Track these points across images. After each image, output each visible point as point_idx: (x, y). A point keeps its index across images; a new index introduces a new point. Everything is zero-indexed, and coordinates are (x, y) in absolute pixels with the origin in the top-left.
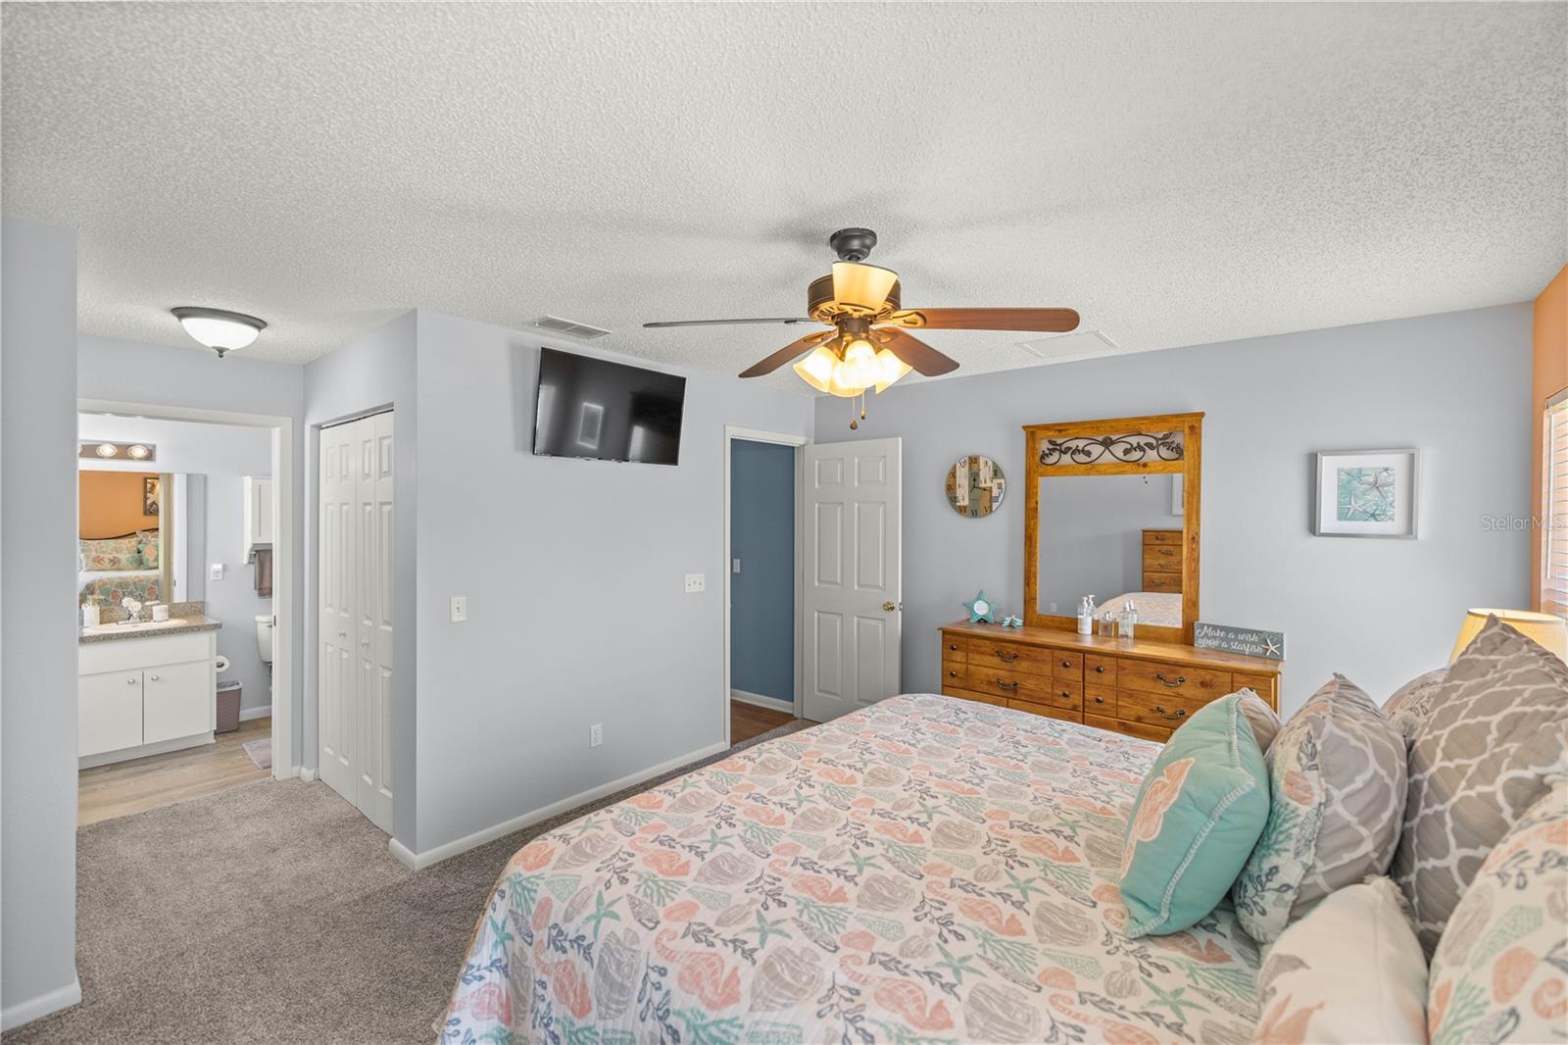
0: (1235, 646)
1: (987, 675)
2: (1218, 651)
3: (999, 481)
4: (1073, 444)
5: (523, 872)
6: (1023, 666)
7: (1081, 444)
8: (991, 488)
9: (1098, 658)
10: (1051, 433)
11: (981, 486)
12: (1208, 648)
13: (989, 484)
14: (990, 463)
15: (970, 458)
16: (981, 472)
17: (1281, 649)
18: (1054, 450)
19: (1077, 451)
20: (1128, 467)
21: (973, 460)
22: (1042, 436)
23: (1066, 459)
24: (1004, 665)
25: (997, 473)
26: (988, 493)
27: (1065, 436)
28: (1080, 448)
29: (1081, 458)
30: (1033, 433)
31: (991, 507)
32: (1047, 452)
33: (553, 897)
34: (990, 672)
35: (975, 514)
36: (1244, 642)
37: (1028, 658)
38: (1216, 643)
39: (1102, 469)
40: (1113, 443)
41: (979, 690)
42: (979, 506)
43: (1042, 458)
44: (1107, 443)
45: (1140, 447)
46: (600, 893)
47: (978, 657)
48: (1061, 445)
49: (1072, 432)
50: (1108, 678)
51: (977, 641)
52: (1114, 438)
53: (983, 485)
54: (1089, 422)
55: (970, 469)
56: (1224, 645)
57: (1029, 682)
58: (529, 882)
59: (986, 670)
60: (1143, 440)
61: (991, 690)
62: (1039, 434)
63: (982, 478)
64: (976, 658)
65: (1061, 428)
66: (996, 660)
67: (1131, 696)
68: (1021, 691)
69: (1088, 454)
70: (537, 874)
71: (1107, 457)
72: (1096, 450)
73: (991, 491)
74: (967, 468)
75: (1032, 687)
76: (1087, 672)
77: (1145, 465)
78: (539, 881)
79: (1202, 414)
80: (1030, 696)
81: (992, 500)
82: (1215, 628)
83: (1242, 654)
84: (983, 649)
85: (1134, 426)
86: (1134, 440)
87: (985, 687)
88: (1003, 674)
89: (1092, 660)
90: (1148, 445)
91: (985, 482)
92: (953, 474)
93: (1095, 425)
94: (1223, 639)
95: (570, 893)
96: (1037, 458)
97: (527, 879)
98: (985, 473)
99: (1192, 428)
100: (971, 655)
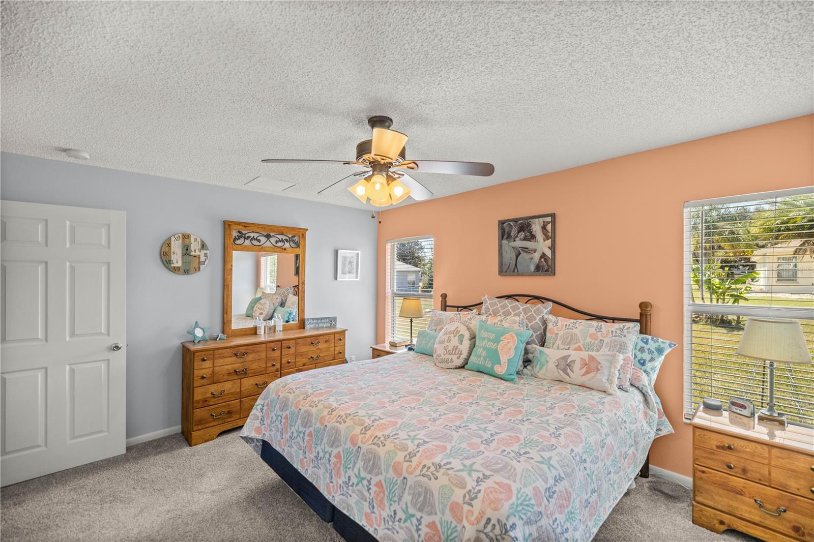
0: (321, 325)
1: (228, 370)
2: (315, 328)
3: (205, 252)
4: (252, 235)
5: (511, 502)
6: (250, 357)
7: (256, 235)
8: (199, 255)
9: (287, 342)
10: (240, 227)
11: (191, 254)
12: (311, 328)
13: (197, 253)
14: (199, 240)
15: (183, 235)
16: (192, 245)
17: (336, 323)
18: (241, 237)
19: (253, 239)
20: (278, 249)
21: (186, 237)
22: (234, 228)
23: (247, 242)
24: (239, 360)
25: (203, 246)
26: (197, 259)
27: (247, 230)
28: (255, 237)
29: (255, 242)
30: (229, 225)
31: (199, 268)
32: (237, 237)
33: (534, 485)
34: (229, 367)
35: (187, 272)
36: (324, 323)
37: (253, 351)
38: (314, 325)
39: (266, 249)
40: (271, 237)
41: (222, 381)
42: (190, 265)
43: (234, 240)
44: (268, 237)
45: (282, 241)
46: (535, 462)
47: (221, 360)
48: (245, 234)
49: (252, 228)
50: (292, 350)
51: (220, 351)
52: (272, 234)
53: (193, 253)
54: (262, 225)
55: (183, 242)
56: (317, 326)
57: (254, 365)
58: (521, 498)
59: (226, 367)
60: (284, 238)
61: (231, 378)
62: (233, 227)
63: (192, 249)
64: (219, 362)
65: (246, 225)
66: (234, 358)
67: (301, 355)
68: (248, 372)
69: (259, 241)
70: (516, 492)
71: (268, 244)
72: (263, 239)
73: (199, 258)
74: (180, 241)
75: (254, 367)
76: (283, 351)
77: (285, 249)
78: (522, 491)
79: (307, 230)
80: (254, 373)
81: (200, 263)
82: (313, 319)
83: (323, 328)
84: (225, 355)
85: (281, 230)
86: (280, 237)
87: (226, 378)
88: (238, 366)
89: (285, 344)
90: (286, 240)
91: (195, 252)
92: (168, 243)
93: (263, 227)
94: (316, 323)
95: (534, 475)
96: (232, 240)
97: (518, 499)
98: (195, 247)
99: (303, 235)
100: (216, 361)
